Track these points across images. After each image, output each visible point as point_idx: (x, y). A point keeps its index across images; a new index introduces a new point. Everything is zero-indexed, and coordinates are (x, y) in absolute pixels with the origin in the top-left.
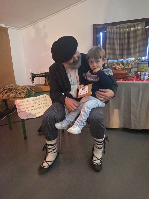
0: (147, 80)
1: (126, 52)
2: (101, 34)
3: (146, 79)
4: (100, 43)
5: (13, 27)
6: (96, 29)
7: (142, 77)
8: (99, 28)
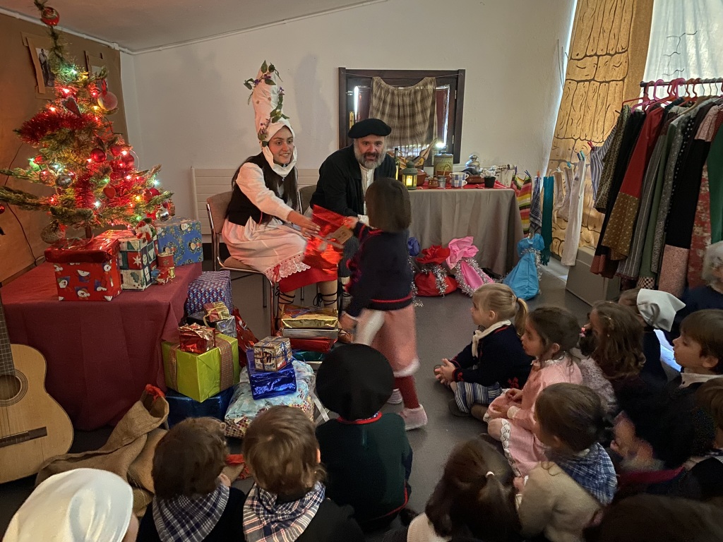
0: (465, 187)
1: (408, 133)
2: (356, 92)
3: (463, 185)
4: (353, 110)
5: (124, 48)
7: (456, 183)
8: (351, 77)
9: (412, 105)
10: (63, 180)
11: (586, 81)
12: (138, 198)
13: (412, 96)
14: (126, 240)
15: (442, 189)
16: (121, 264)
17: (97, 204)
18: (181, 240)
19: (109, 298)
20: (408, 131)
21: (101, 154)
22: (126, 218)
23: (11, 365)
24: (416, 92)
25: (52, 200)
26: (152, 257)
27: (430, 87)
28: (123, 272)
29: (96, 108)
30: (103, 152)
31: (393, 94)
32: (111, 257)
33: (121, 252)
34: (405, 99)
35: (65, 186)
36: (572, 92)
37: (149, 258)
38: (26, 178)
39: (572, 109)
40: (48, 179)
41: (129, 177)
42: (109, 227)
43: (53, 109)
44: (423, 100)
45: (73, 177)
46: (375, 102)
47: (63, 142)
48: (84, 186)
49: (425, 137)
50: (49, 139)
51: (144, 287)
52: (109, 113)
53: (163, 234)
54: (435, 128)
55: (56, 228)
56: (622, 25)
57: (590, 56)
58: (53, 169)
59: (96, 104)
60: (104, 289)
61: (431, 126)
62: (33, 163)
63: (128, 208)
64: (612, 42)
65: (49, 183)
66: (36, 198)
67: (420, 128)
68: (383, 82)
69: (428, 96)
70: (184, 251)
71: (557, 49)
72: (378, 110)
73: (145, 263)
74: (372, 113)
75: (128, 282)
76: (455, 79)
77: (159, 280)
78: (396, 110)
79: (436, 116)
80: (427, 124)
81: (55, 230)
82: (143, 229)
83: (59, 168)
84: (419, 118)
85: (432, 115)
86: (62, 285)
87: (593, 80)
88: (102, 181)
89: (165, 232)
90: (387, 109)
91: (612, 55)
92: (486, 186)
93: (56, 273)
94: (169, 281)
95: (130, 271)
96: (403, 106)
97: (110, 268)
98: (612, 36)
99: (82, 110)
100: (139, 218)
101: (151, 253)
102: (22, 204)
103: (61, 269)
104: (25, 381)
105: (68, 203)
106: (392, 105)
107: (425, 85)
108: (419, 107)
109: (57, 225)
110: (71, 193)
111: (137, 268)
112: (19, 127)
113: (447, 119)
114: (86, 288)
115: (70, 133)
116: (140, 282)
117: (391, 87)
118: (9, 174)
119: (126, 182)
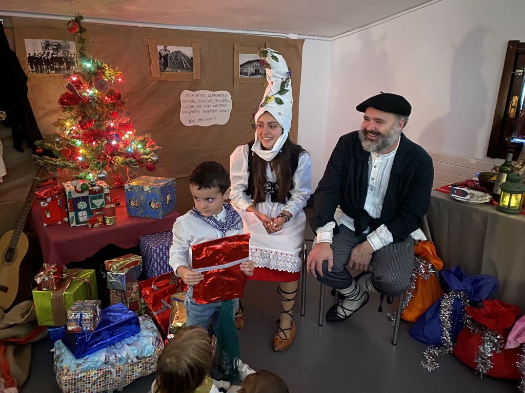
5: (314, 36)
8: (523, 53)
18: (143, 197)
23: (17, 244)
26: (98, 205)
70: (144, 206)
77: (88, 223)
89: (131, 188)
101: (99, 202)
104: (17, 257)
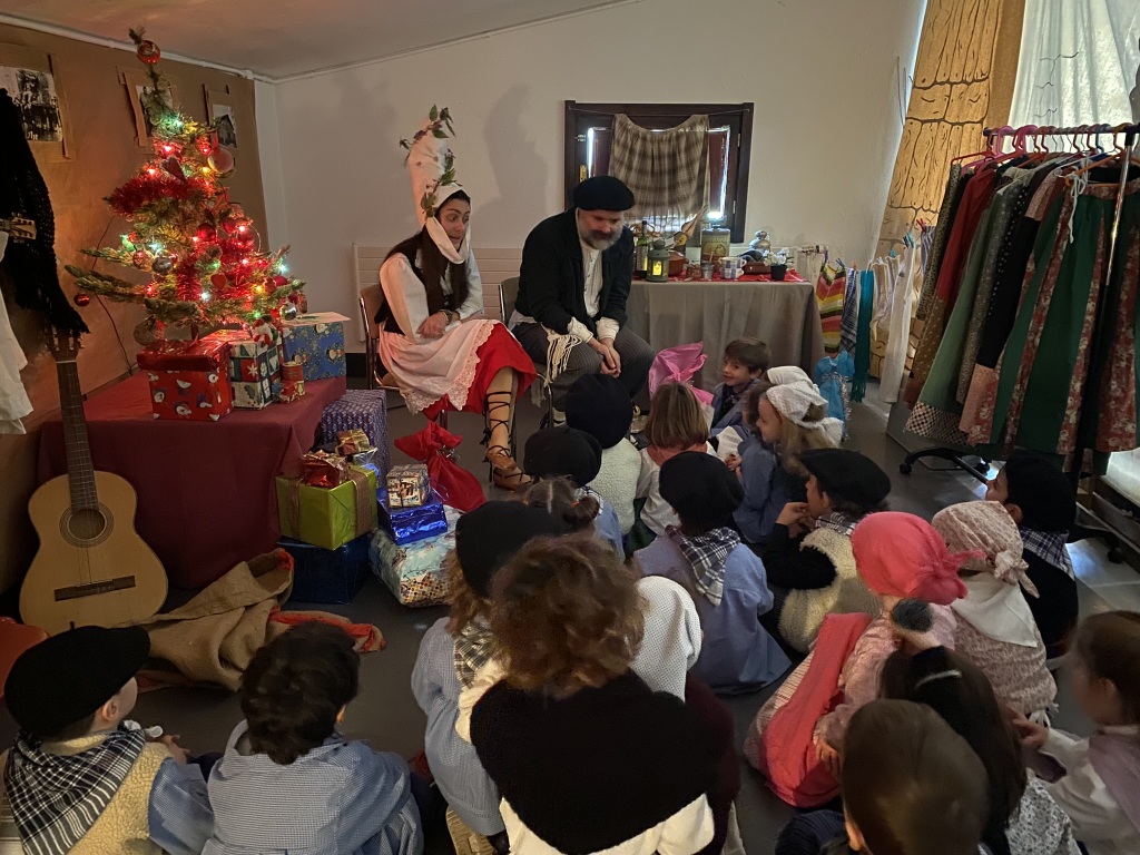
0: (740, 279)
1: (666, 196)
2: (591, 133)
3: (737, 275)
4: (585, 164)
5: (262, 76)
6: (577, 116)
7: (728, 271)
8: (584, 115)
9: (673, 156)
10: (162, 264)
11: (934, 121)
12: (259, 289)
13: (674, 142)
14: (239, 343)
15: (708, 281)
16: (233, 374)
17: (205, 296)
18: (315, 345)
19: (216, 418)
20: (666, 194)
21: (211, 231)
22: (241, 314)
23: (94, 497)
24: (679, 136)
25: (150, 290)
26: (274, 367)
27: (700, 129)
28: (235, 385)
29: (205, 170)
30: (214, 227)
31: (644, 139)
32: (218, 364)
33: (233, 358)
34: (662, 146)
35: (165, 271)
36: (914, 138)
37: (270, 368)
38: (117, 260)
39: (913, 164)
40: (144, 263)
41: (245, 262)
42: (220, 327)
43: (152, 172)
44: (688, 148)
45: (174, 260)
46: (617, 151)
47: (164, 215)
48: (188, 272)
49: (690, 203)
50: (145, 210)
51: (262, 405)
52: (223, 176)
53: (292, 337)
54: (707, 190)
55: (152, 326)
56: (984, 38)
57: (942, 83)
58: (150, 249)
59: (206, 165)
60: (210, 406)
61: (700, 188)
62: (127, 241)
63: (245, 300)
64: (970, 64)
65: (144, 268)
66: (130, 286)
67: (682, 191)
68: (630, 122)
69: (697, 142)
70: (319, 360)
71: (895, 72)
72: (622, 163)
73: (264, 375)
74: (613, 168)
75: (241, 399)
76: (739, 117)
77: (281, 396)
78: (649, 162)
79: (708, 173)
80: (695, 184)
81: (151, 328)
82: (261, 328)
83: (157, 249)
84: (683, 175)
85: (702, 171)
86: (158, 399)
87: (943, 119)
88: (209, 266)
89: (294, 334)
90: (635, 163)
91: (969, 84)
92: (773, 279)
93: (150, 383)
94: (296, 399)
95: (243, 384)
96: (660, 157)
97: (217, 378)
98: (970, 53)
99: (187, 174)
100: (257, 315)
101: (274, 361)
102: (111, 294)
103: (157, 378)
104: (111, 518)
105: (168, 294)
106: (643, 155)
107: (693, 126)
108: (683, 159)
109: (154, 321)
110: (172, 281)
111: (253, 380)
112: (109, 196)
113: (725, 177)
114: (187, 404)
115: (173, 202)
116: (256, 399)
117: (642, 130)
118: (97, 255)
119: (242, 267)
